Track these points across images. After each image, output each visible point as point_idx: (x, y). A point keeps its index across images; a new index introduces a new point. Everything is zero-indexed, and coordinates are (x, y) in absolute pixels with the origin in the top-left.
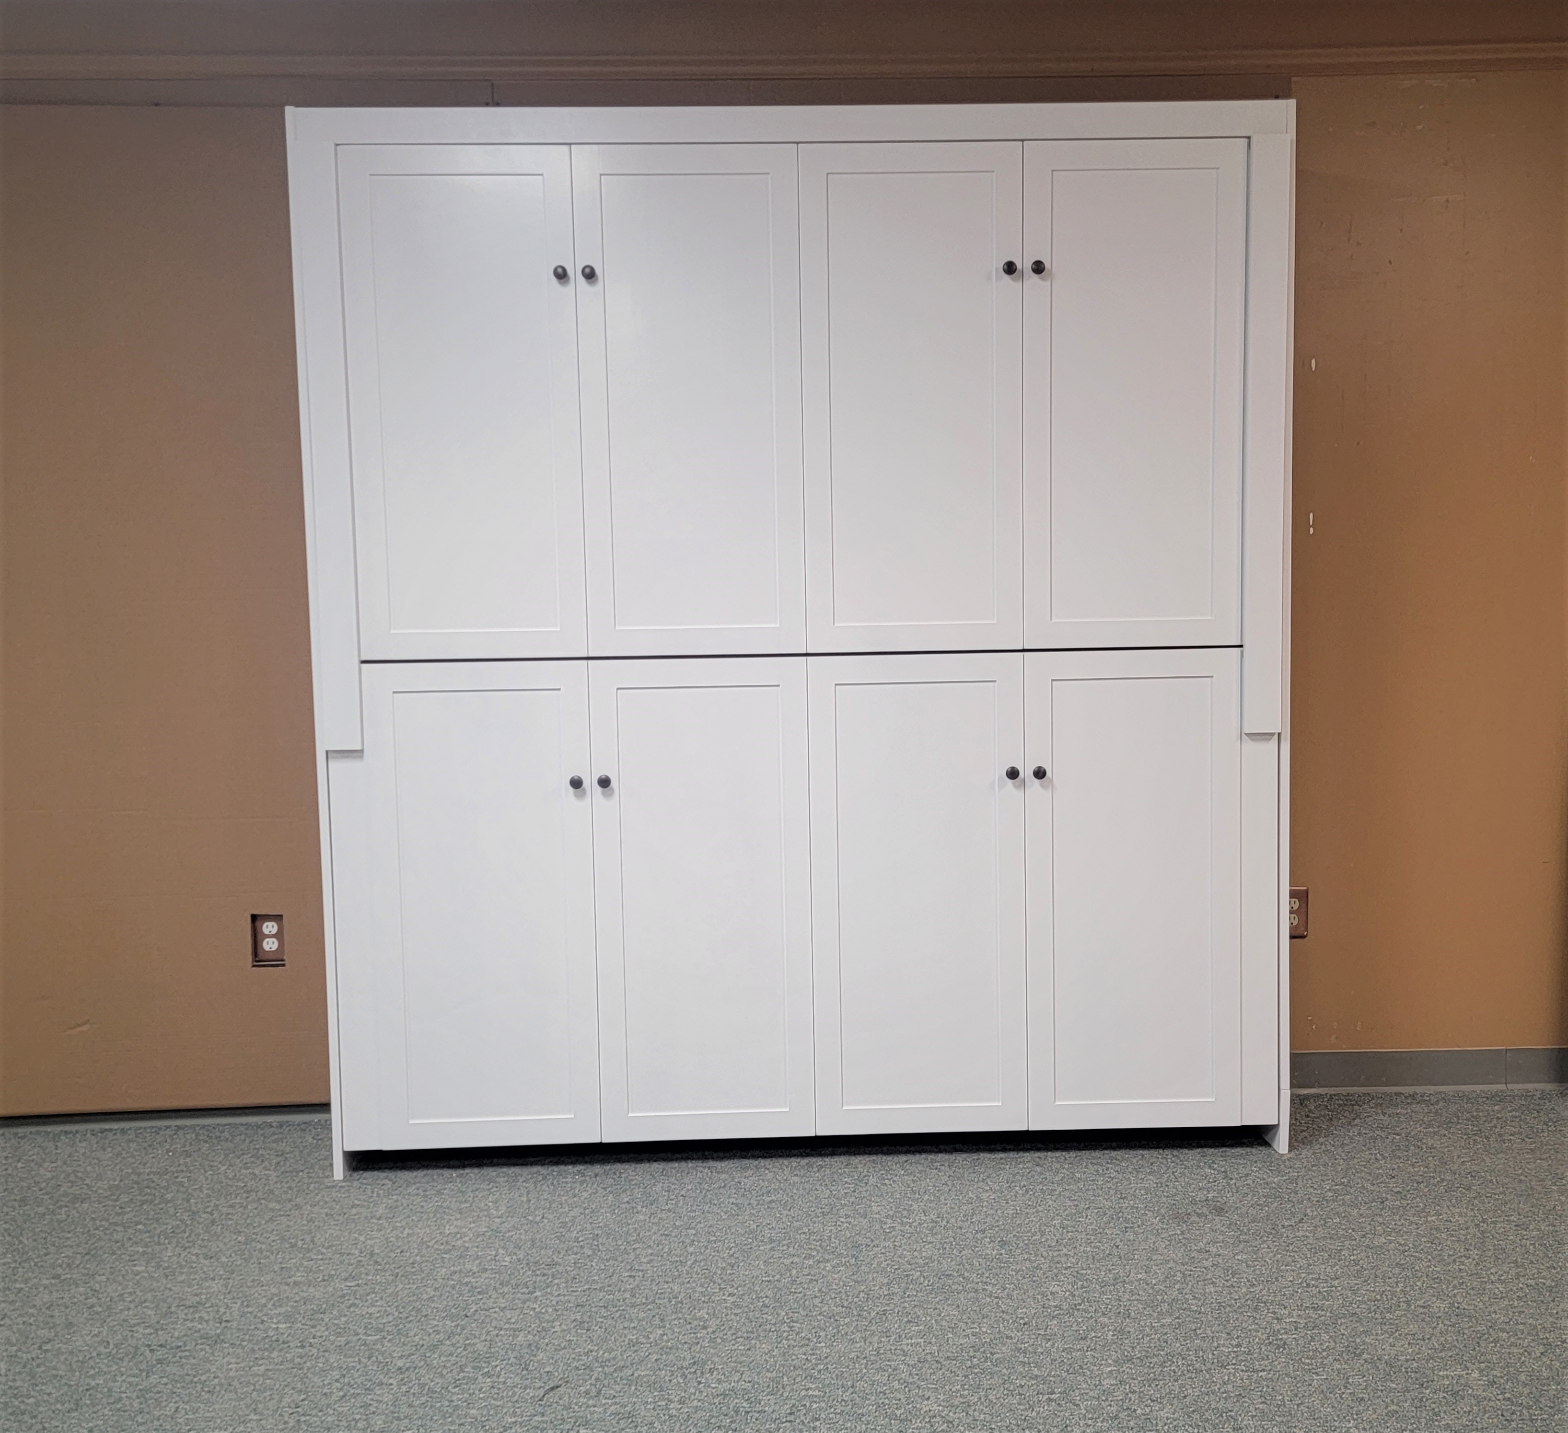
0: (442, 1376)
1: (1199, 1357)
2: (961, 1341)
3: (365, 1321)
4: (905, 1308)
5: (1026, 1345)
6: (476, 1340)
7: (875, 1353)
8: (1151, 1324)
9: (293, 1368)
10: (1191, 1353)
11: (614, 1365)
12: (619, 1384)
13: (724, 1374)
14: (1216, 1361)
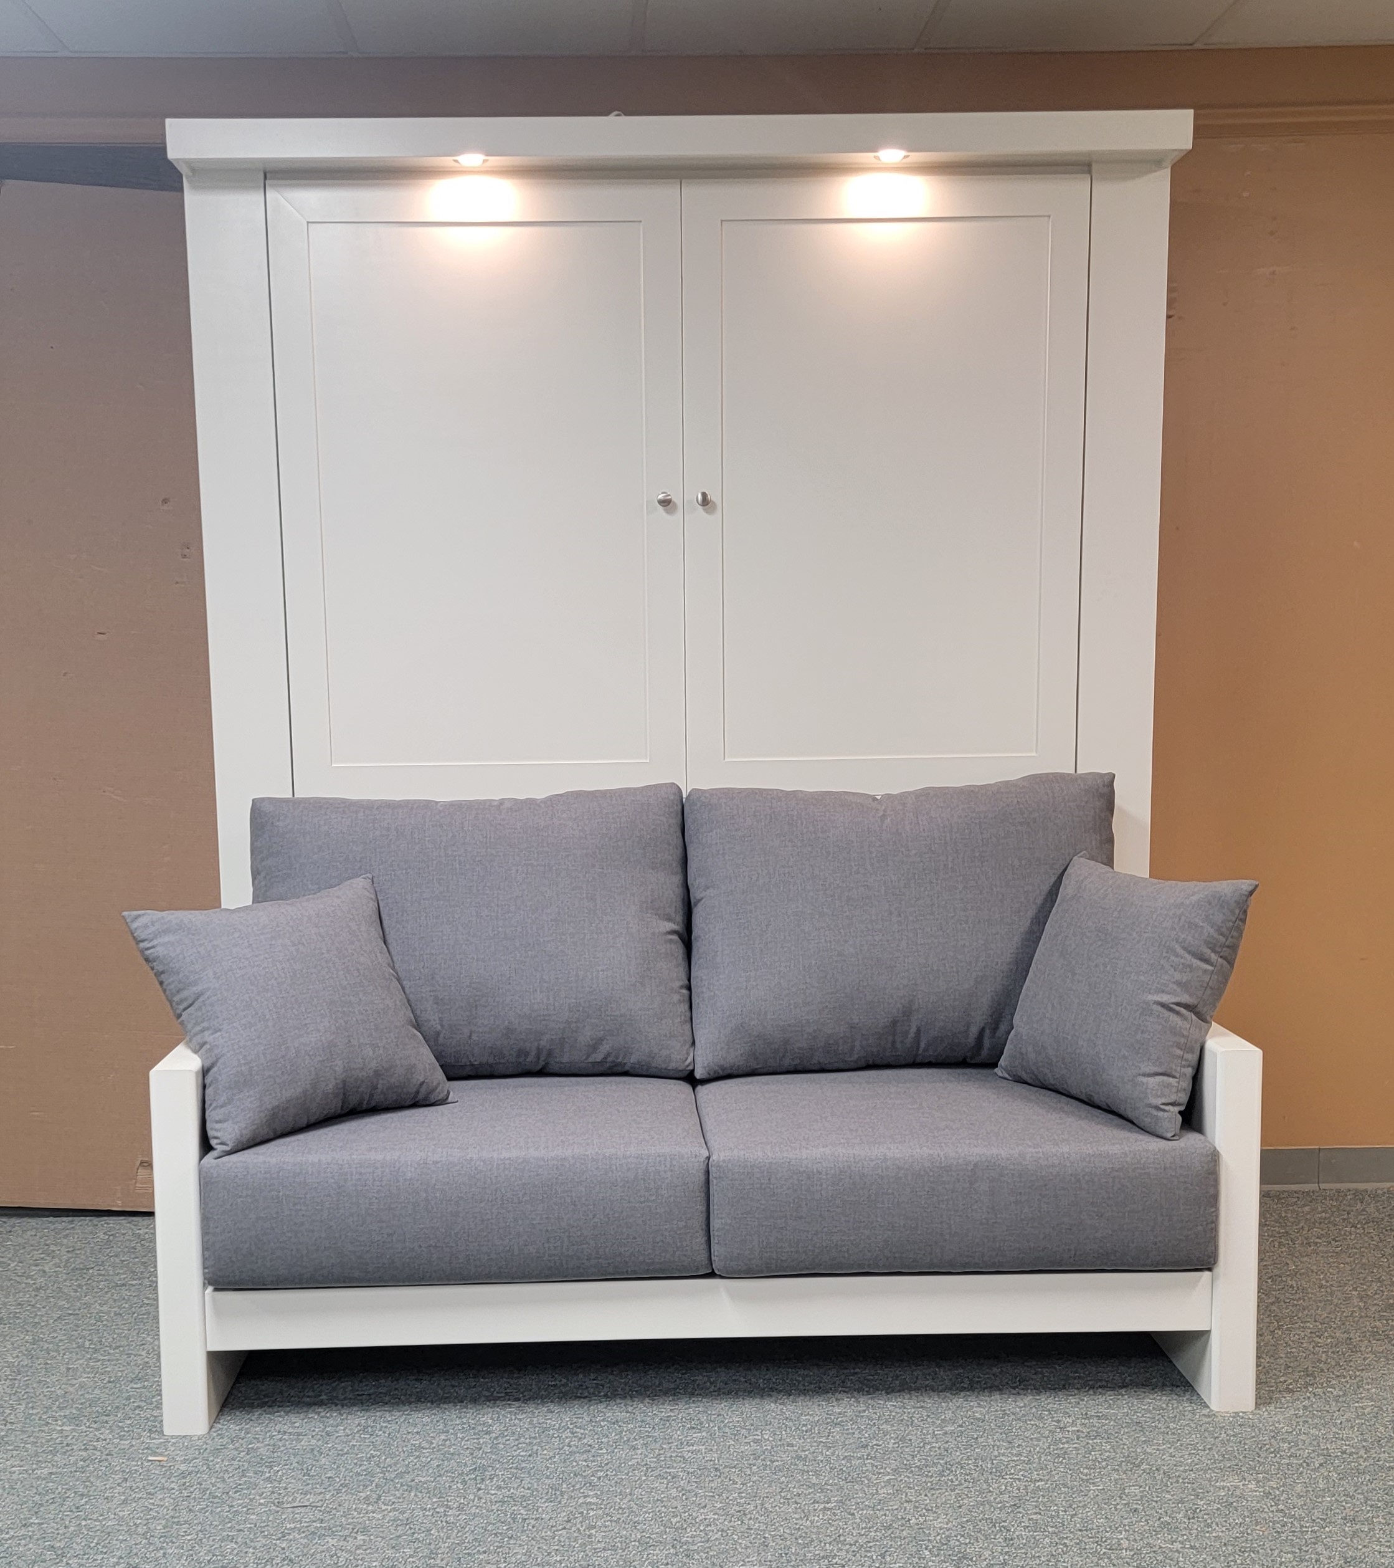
0: (224, 1480)
1: (977, 1466)
2: (742, 1448)
3: (150, 1423)
4: (689, 1414)
5: (807, 1453)
6: (259, 1445)
7: (655, 1460)
8: (934, 1432)
9: (76, 1471)
10: (970, 1462)
11: (396, 1471)
12: (398, 1490)
13: (504, 1481)
14: (994, 1470)
